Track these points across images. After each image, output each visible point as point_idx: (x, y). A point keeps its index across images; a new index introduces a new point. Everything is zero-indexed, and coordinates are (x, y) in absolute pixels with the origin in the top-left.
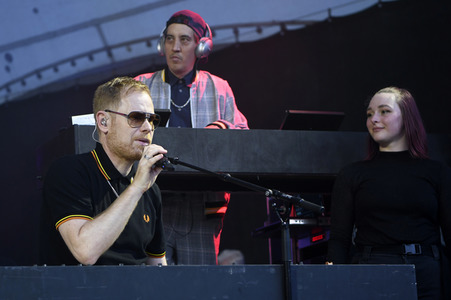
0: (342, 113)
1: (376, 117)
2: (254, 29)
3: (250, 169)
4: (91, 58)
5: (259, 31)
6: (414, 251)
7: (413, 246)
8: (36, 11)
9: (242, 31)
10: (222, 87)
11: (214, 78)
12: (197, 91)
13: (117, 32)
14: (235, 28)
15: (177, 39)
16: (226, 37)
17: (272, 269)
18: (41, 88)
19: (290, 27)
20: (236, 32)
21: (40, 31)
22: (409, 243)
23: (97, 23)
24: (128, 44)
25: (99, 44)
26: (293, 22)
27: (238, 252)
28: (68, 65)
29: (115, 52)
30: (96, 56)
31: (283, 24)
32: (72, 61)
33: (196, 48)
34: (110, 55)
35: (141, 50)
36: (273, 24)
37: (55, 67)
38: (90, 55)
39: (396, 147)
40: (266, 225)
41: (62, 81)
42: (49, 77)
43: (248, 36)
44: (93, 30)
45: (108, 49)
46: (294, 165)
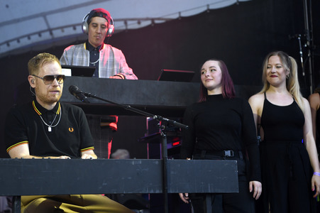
0: (193, 72)
1: (208, 73)
2: (136, 22)
3: (141, 103)
4: (40, 35)
5: (139, 23)
6: (230, 155)
7: (229, 151)
8: (7, 6)
9: (129, 22)
10: (118, 53)
11: (114, 49)
12: (104, 55)
13: (55, 21)
14: (125, 21)
15: (99, 27)
16: (121, 26)
17: (157, 162)
18: (10, 52)
19: (157, 22)
20: (126, 23)
21: (9, 19)
22: (227, 150)
23: (44, 15)
24: (62, 28)
25: (45, 27)
26: (159, 19)
27: (126, 151)
28: (26, 39)
29: (54, 32)
30: (43, 34)
31: (153, 20)
32: (29, 36)
33: (108, 31)
34: (51, 34)
35: (69, 32)
36: (147, 19)
37: (18, 40)
38: (39, 34)
39: (218, 92)
40: (146, 135)
41: (23, 48)
42: (14, 45)
43: (133, 25)
44: (41, 19)
45: (50, 30)
46: (166, 101)
